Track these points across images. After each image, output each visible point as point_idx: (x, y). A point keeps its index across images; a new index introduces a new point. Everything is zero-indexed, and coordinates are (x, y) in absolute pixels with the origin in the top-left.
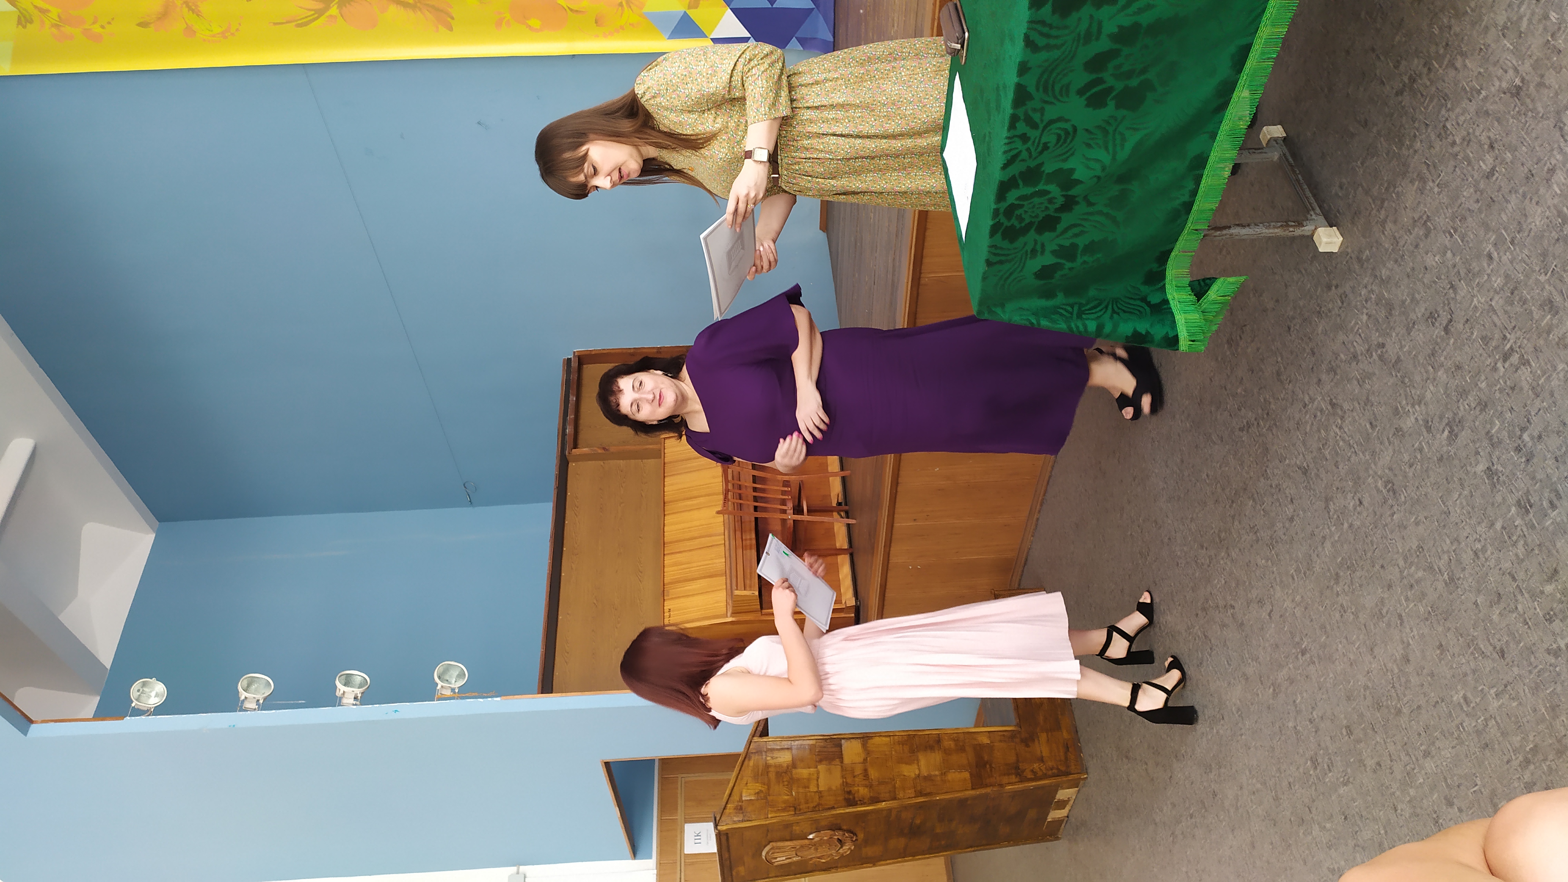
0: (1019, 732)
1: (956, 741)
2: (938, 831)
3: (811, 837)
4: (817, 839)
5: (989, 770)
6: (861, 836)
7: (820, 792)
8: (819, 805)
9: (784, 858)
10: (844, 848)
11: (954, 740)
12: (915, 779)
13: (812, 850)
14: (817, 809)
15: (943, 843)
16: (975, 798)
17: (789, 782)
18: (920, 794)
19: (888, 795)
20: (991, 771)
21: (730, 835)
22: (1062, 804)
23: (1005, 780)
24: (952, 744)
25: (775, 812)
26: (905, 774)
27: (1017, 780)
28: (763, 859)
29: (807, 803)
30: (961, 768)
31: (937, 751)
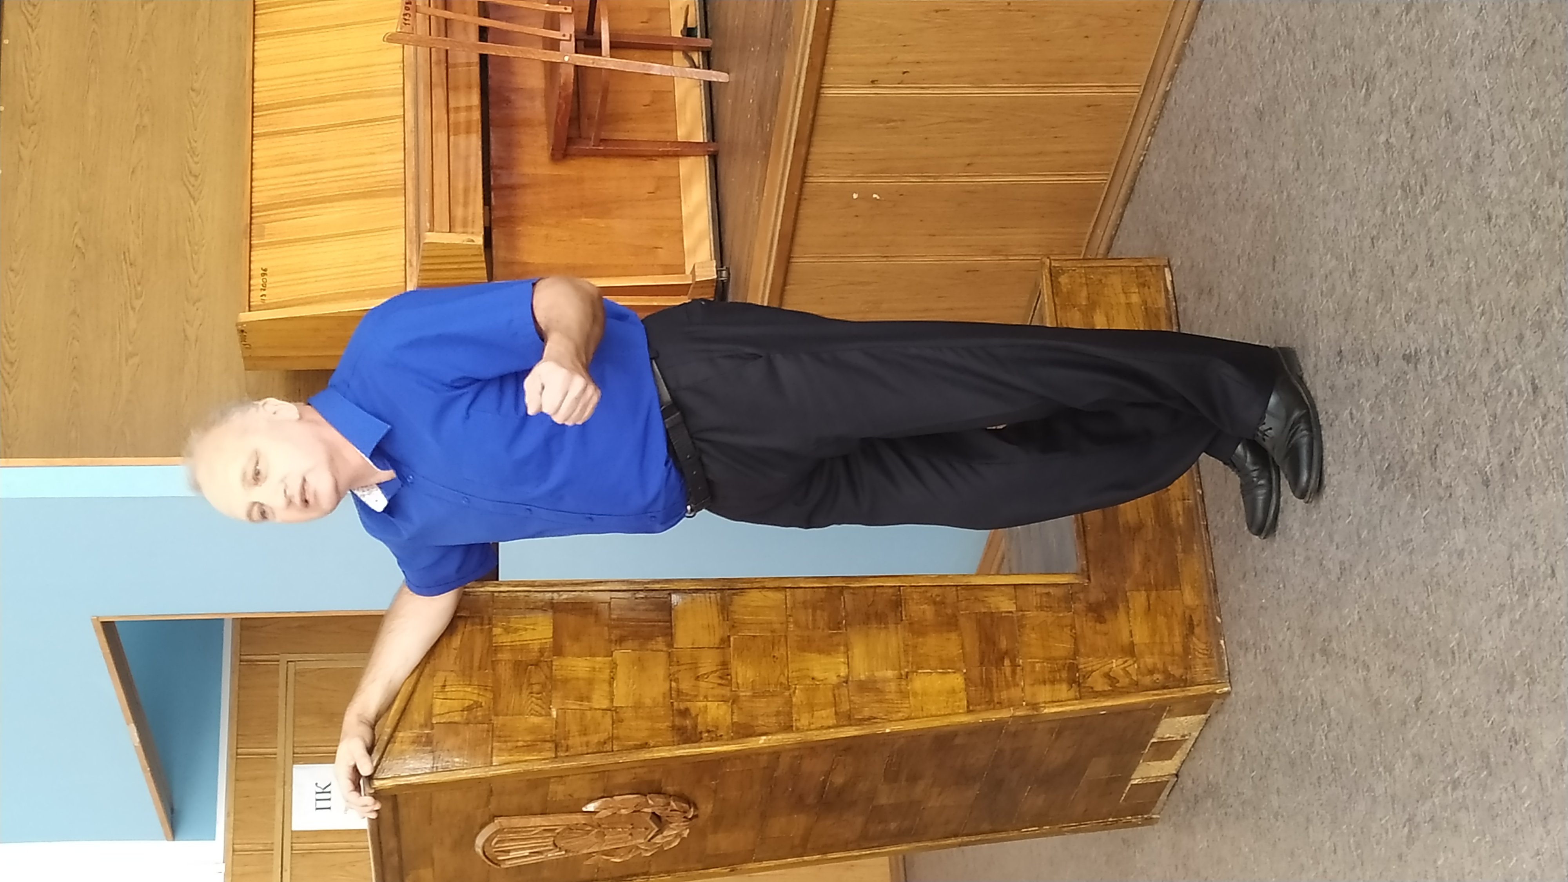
0: (1084, 589)
1: (939, 604)
2: (884, 799)
3: (591, 807)
4: (604, 813)
5: (1008, 670)
6: (706, 808)
7: (616, 710)
8: (612, 738)
9: (526, 853)
10: (665, 833)
11: (935, 603)
12: (837, 686)
13: (592, 837)
14: (608, 747)
15: (893, 826)
16: (973, 731)
17: (544, 686)
18: (848, 719)
19: (774, 720)
20: (1014, 673)
21: (400, 800)
22: (1165, 749)
23: (1044, 693)
24: (929, 611)
25: (510, 751)
26: (816, 674)
27: (1072, 694)
28: (476, 854)
29: (584, 732)
30: (946, 666)
31: (892, 626)
